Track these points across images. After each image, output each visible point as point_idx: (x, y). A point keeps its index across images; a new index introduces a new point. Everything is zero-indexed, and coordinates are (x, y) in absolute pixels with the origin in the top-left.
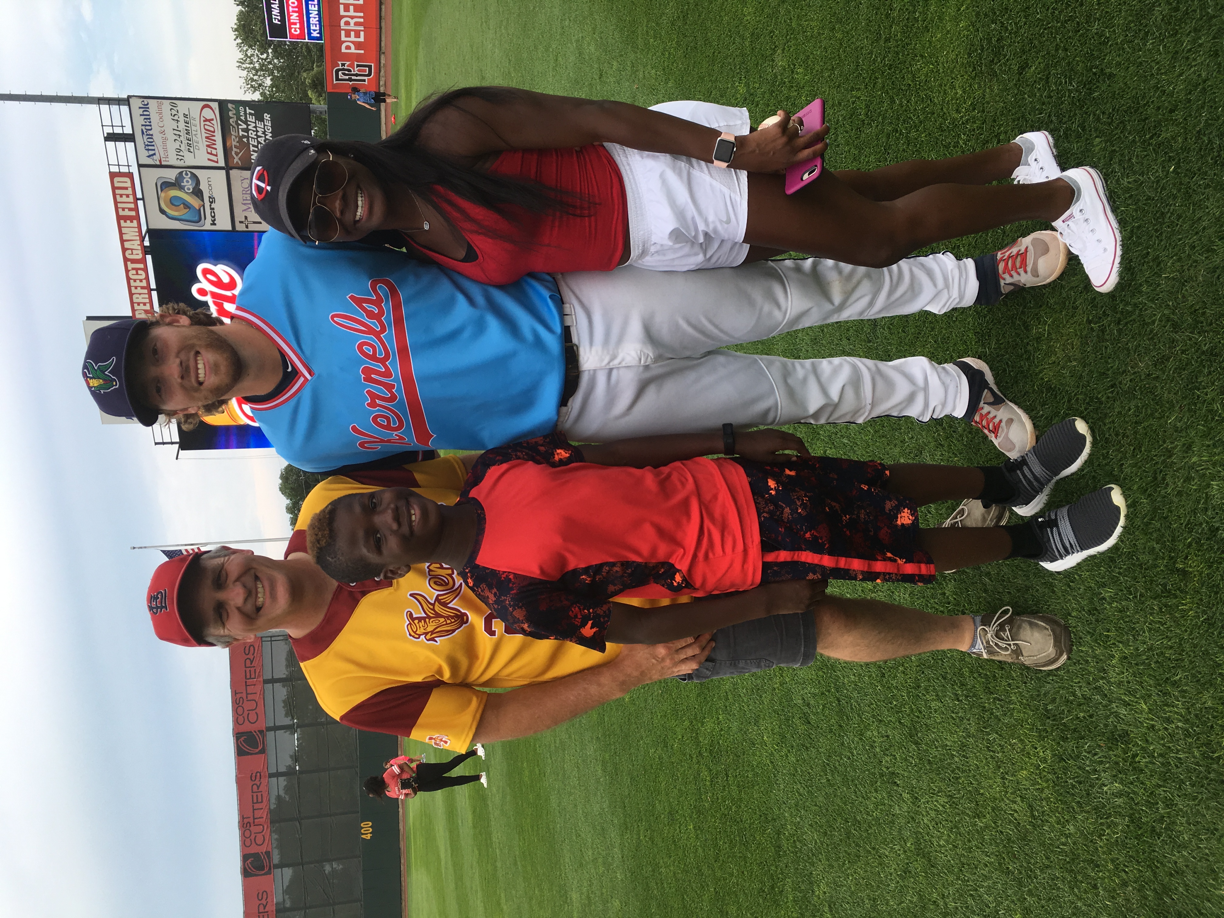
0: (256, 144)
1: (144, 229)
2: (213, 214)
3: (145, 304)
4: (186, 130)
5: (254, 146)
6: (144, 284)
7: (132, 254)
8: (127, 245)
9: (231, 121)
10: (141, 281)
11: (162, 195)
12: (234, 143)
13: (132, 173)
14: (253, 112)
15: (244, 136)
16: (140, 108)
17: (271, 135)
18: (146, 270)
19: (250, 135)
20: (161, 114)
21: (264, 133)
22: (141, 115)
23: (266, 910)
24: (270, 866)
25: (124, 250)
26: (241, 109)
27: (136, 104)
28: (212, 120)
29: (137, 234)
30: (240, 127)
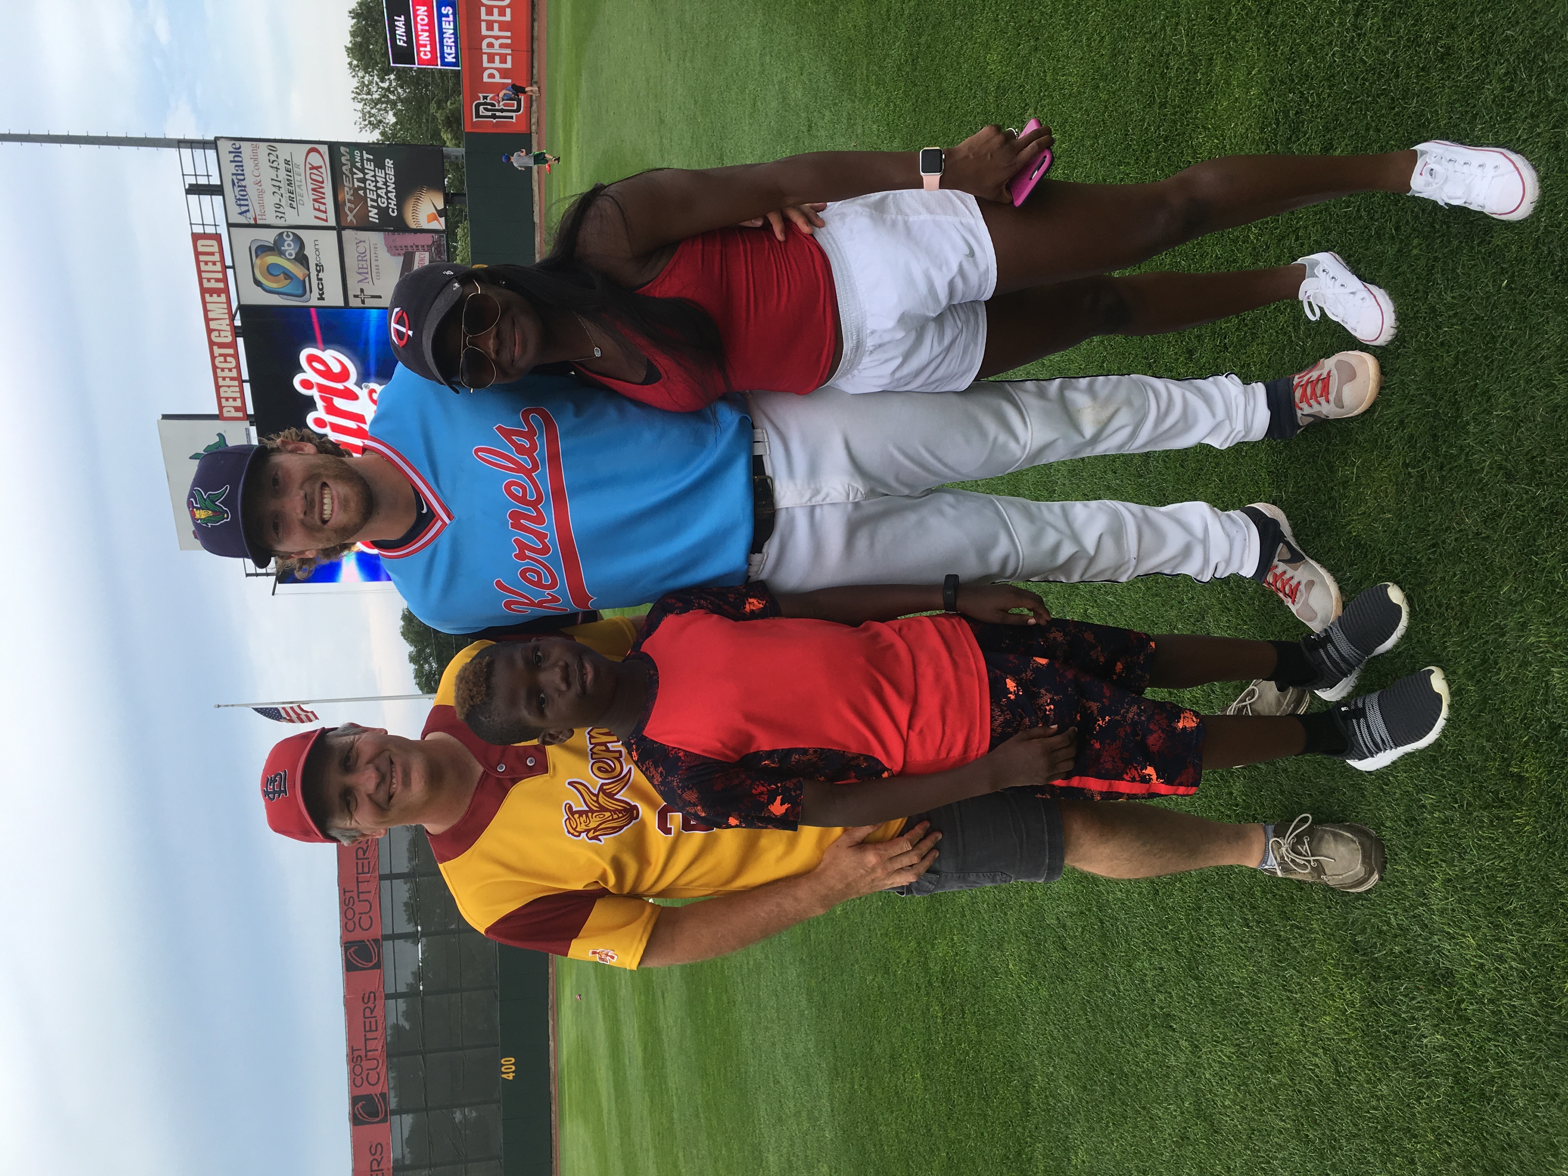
0: (375, 197)
1: (234, 305)
2: (321, 287)
3: (235, 399)
4: (288, 180)
5: (372, 200)
6: (234, 374)
7: (220, 336)
8: (213, 325)
9: (344, 168)
10: (230, 370)
11: (257, 262)
12: (347, 197)
13: (220, 235)
14: (371, 157)
15: (360, 188)
16: (230, 152)
17: (393, 186)
18: (236, 356)
19: (368, 186)
20: (256, 160)
21: (385, 183)
22: (231, 161)
23: (380, 1168)
24: (386, 1111)
25: (209, 331)
26: (357, 153)
27: (225, 147)
28: (321, 167)
29: (226, 311)
30: (355, 176)
